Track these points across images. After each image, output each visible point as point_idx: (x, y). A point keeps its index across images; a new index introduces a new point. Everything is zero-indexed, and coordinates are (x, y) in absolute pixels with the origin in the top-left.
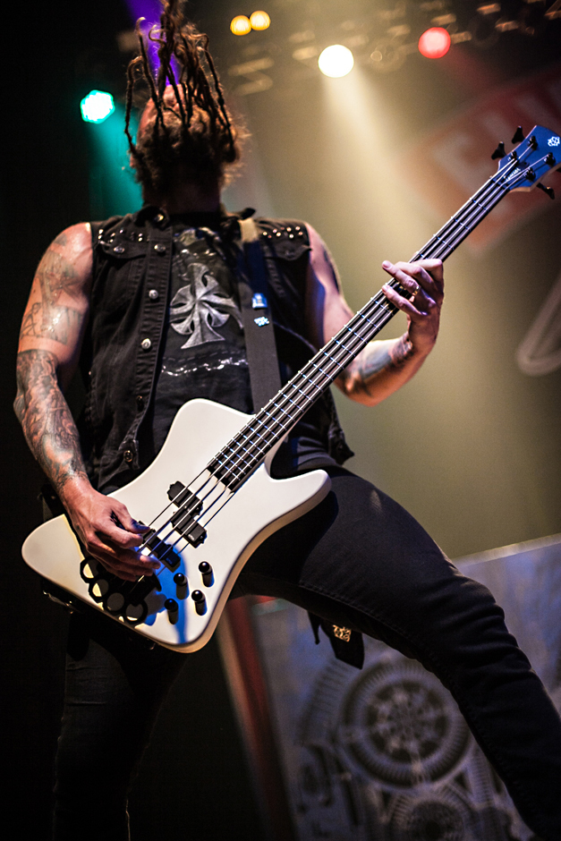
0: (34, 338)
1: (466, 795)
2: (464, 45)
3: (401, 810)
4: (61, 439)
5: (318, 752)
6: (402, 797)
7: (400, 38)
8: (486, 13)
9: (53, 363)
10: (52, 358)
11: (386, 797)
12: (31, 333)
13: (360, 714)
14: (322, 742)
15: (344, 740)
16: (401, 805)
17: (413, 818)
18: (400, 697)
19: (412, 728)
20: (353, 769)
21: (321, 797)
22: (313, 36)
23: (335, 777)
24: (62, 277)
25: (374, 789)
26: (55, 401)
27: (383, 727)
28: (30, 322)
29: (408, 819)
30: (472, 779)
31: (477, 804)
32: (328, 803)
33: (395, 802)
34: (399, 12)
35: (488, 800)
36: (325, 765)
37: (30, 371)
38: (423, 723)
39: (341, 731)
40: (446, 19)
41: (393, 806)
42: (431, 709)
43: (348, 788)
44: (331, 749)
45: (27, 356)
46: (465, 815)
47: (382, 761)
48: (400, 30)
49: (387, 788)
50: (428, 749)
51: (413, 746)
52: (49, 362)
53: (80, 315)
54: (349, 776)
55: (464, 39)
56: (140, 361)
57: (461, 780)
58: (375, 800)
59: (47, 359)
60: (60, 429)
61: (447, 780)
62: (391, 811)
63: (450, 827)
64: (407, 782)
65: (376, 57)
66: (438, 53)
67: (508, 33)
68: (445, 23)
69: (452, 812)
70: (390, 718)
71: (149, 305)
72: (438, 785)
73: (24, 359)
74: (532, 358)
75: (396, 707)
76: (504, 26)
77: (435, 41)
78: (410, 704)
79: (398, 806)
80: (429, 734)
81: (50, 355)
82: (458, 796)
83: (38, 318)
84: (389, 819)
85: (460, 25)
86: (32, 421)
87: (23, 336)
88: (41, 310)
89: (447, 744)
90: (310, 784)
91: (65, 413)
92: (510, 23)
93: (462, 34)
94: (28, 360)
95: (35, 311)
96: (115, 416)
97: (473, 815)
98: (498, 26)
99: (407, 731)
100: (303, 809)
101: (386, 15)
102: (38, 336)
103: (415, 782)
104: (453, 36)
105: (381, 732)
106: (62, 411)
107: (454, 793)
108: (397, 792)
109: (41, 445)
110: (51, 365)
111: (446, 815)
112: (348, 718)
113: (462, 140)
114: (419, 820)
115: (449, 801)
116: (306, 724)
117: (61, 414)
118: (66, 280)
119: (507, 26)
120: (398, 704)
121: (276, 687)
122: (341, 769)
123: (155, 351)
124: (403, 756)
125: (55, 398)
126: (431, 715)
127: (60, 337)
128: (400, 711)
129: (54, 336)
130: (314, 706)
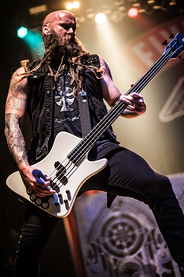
0: (11, 109)
1: (141, 260)
2: (143, 13)
3: (120, 264)
4: (20, 147)
5: (93, 245)
6: (120, 260)
7: (122, 11)
8: (150, 3)
9: (17, 118)
10: (17, 117)
11: (115, 260)
12: (9, 107)
13: (107, 233)
14: (94, 242)
15: (101, 242)
16: (120, 263)
17: (124, 267)
18: (120, 228)
19: (124, 238)
20: (105, 251)
21: (94, 260)
22: (93, 10)
23: (98, 254)
24: (18, 87)
25: (111, 258)
26: (18, 133)
27: (114, 237)
28: (8, 103)
29: (122, 268)
30: (143, 255)
31: (145, 263)
32: (96, 262)
33: (118, 262)
34: (122, 2)
35: (149, 261)
36: (95, 250)
37: (10, 121)
38: (128, 236)
39: (101, 239)
40: (137, 5)
41: (118, 263)
42: (130, 232)
43: (103, 257)
44: (97, 245)
45: (8, 116)
46: (141, 266)
47: (114, 249)
48: (122, 8)
49: (116, 258)
50: (129, 245)
51: (124, 244)
52: (16, 118)
53: (25, 100)
54: (103, 254)
55: (143, 12)
56: (47, 117)
57: (140, 255)
58: (112, 261)
59: (15, 117)
60: (19, 144)
61: (135, 255)
62: (117, 265)
63: (136, 270)
64: (122, 255)
65: (114, 17)
66: (134, 16)
67: (157, 10)
68: (136, 6)
69: (137, 265)
70: (117, 235)
71: (47, 96)
72: (132, 257)
73: (8, 117)
74: (164, 116)
75: (119, 231)
76: (156, 7)
77: (133, 12)
78: (123, 230)
79: (119, 263)
80: (130, 240)
81: (16, 116)
82: (139, 260)
83: (11, 102)
84: (116, 268)
85: (142, 7)
86: (10, 140)
87: (7, 108)
88: (12, 99)
89: (136, 243)
90: (91, 256)
91: (21, 138)
92: (158, 6)
93: (142, 10)
94: (9, 117)
95: (10, 99)
96: (40, 136)
97: (144, 266)
98: (154, 7)
99: (123, 239)
100: (88, 264)
101: (118, 3)
102: (12, 109)
103: (125, 255)
104: (139, 10)
105: (114, 239)
106: (20, 137)
107: (137, 259)
108: (119, 259)
109: (13, 149)
110: (17, 119)
111: (135, 266)
112: (103, 235)
113: (141, 45)
114: (126, 268)
115: (136, 262)
116: (89, 237)
117: (20, 138)
118: (19, 88)
119: (157, 8)
120: (119, 230)
121: (79, 224)
122: (101, 251)
123: (51, 114)
124: (121, 247)
125: (18, 132)
126: (130, 233)
127: (19, 109)
128: (120, 232)
129: (17, 109)
130: (92, 230)
